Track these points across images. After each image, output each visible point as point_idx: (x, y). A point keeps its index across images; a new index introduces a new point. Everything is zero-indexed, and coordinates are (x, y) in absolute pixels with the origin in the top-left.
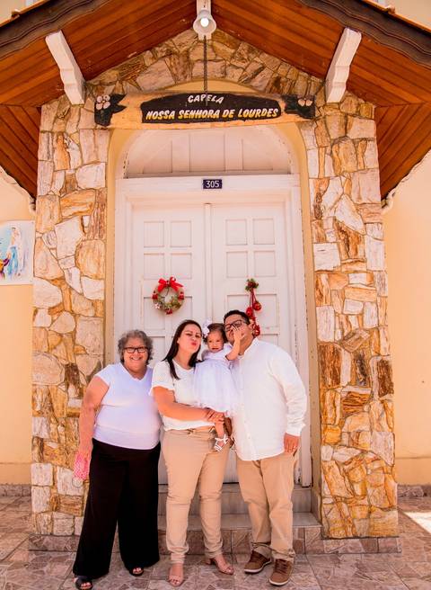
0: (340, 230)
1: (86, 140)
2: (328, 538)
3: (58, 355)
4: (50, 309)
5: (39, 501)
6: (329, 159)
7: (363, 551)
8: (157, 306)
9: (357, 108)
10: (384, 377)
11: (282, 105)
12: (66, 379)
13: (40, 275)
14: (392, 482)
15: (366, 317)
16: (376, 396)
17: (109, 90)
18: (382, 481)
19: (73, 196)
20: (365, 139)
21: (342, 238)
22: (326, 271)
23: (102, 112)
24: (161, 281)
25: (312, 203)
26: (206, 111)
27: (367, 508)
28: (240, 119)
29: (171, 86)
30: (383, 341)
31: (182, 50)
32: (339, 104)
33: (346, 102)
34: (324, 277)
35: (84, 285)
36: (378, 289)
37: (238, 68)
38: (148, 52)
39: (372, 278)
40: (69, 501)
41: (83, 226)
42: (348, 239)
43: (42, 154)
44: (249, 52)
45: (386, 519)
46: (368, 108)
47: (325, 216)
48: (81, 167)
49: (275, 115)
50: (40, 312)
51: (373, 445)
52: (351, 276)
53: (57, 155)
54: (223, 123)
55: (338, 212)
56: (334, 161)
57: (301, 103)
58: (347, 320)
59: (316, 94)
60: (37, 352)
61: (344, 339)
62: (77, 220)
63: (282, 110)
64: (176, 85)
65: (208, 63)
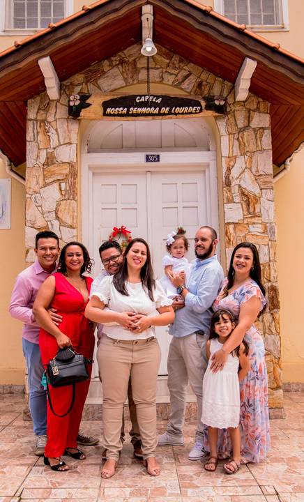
0: (243, 194)
1: (62, 126)
6: (236, 143)
9: (257, 105)
10: (273, 297)
13: (30, 225)
14: (279, 370)
16: (268, 310)
17: (78, 89)
18: (272, 368)
19: (52, 168)
20: (263, 128)
21: (245, 200)
22: (233, 223)
23: (74, 107)
24: (115, 229)
25: (224, 175)
26: (149, 109)
28: (173, 114)
29: (123, 88)
30: (272, 272)
31: (131, 59)
32: (244, 102)
33: (249, 100)
34: (231, 227)
35: (62, 232)
36: (270, 236)
38: (106, 60)
39: (266, 228)
41: (61, 191)
42: (249, 201)
43: (29, 136)
44: (180, 62)
45: (275, 395)
46: (265, 105)
47: (233, 184)
48: (58, 147)
49: (198, 111)
50: (30, 251)
52: (251, 226)
53: (40, 138)
54: (161, 117)
55: (242, 181)
56: (240, 144)
57: (217, 103)
59: (228, 95)
62: (56, 185)
63: (203, 108)
64: (126, 86)
65: (150, 70)
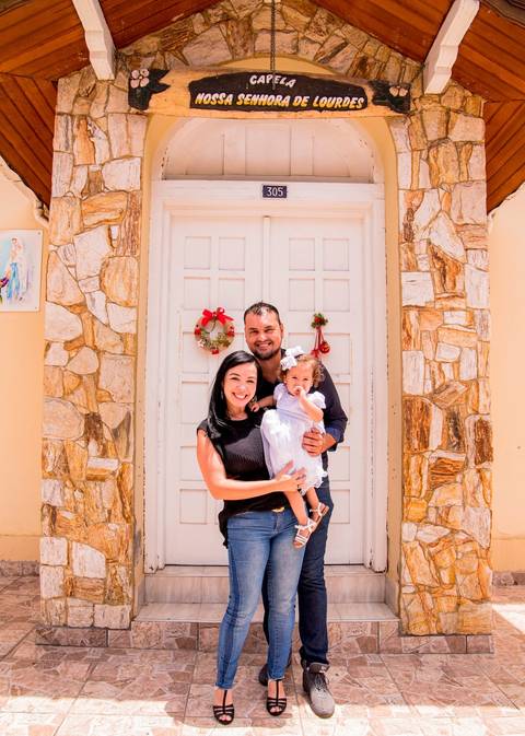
0: (435, 256)
1: (116, 127)
2: (407, 635)
3: (76, 401)
4: (66, 342)
5: (50, 583)
6: (424, 165)
7: (448, 650)
8: (200, 343)
9: (462, 102)
10: (482, 441)
11: (370, 94)
12: (85, 433)
13: (54, 299)
14: (487, 568)
15: (463, 366)
16: (472, 464)
17: (148, 62)
18: (475, 568)
19: (97, 199)
20: (471, 142)
21: (437, 266)
22: (416, 307)
23: (138, 91)
24: (206, 313)
25: (402, 220)
26: (272, 97)
27: (454, 600)
28: (315, 109)
29: (227, 62)
30: (482, 396)
31: (243, 14)
32: (440, 95)
33: (449, 93)
34: (413, 314)
35: (110, 313)
36: (479, 331)
37: (313, 42)
38: (198, 15)
39: (473, 318)
40: (87, 584)
41: (111, 238)
42: (445, 269)
43: (58, 143)
44: (328, 22)
45: (478, 613)
46: (476, 103)
47: (417, 237)
48: (108, 162)
49: (360, 106)
50: (53, 346)
51: (465, 524)
52: (447, 314)
53: (78, 146)
54: (293, 113)
55: (433, 235)
56: (431, 168)
57: (394, 92)
58: (440, 369)
59: (412, 81)
60: (50, 397)
61: (435, 392)
62: (102, 230)
63: (369, 101)
64: (233, 60)
65: (277, 33)
